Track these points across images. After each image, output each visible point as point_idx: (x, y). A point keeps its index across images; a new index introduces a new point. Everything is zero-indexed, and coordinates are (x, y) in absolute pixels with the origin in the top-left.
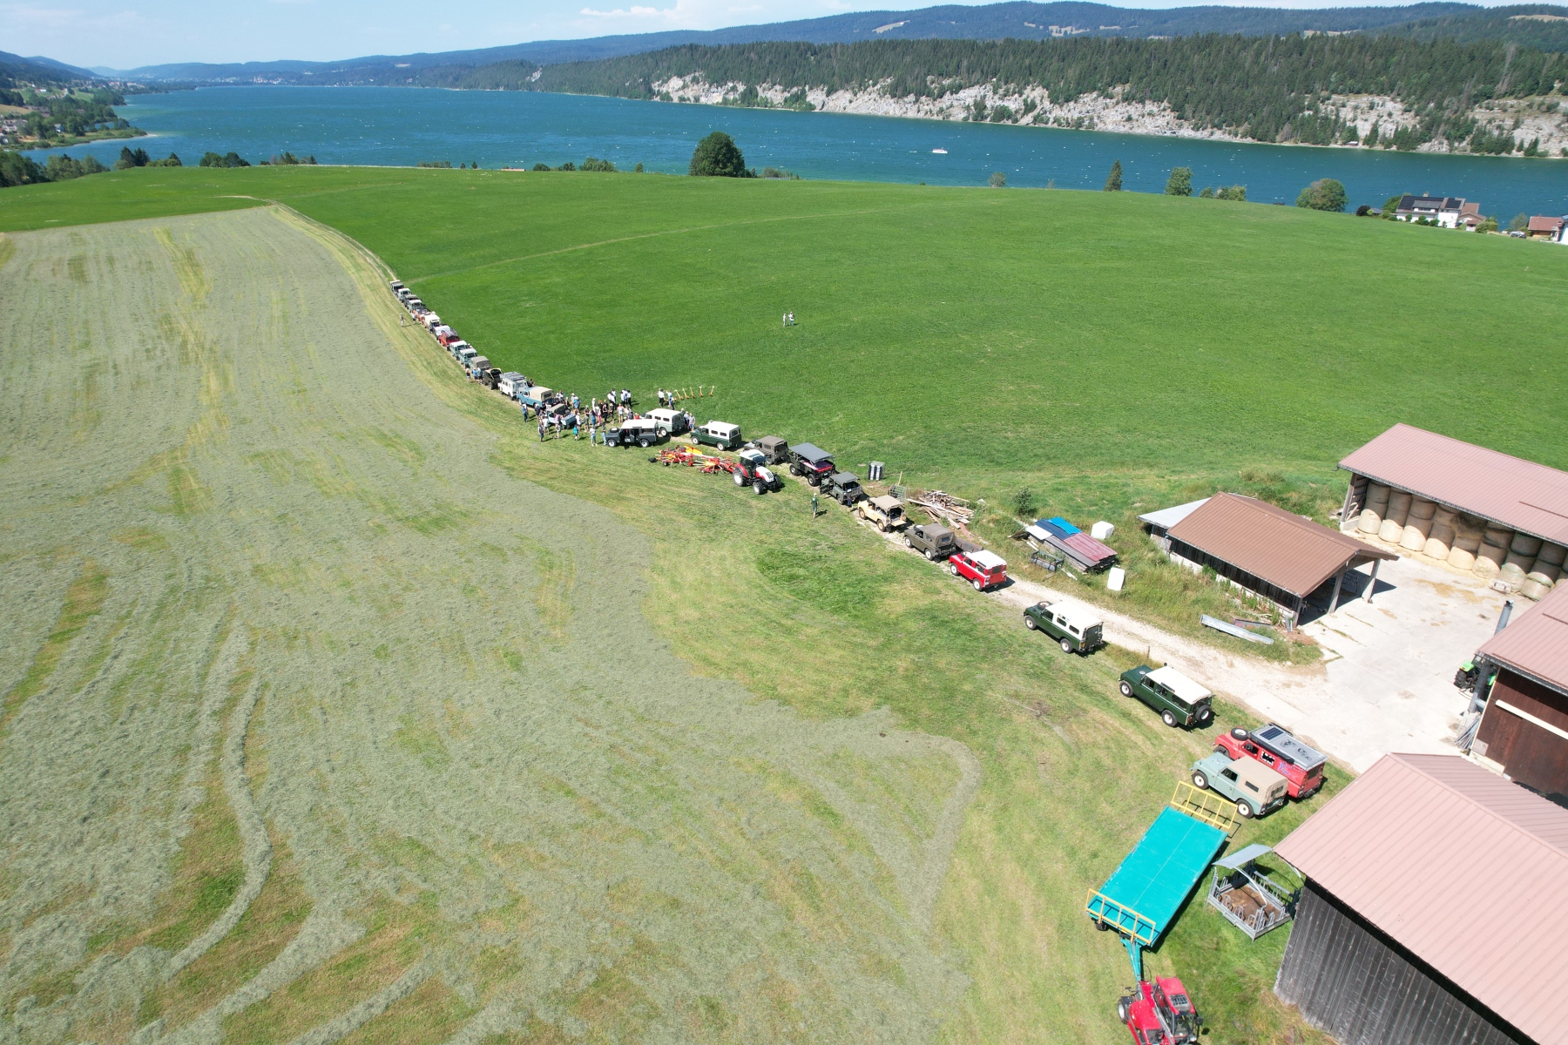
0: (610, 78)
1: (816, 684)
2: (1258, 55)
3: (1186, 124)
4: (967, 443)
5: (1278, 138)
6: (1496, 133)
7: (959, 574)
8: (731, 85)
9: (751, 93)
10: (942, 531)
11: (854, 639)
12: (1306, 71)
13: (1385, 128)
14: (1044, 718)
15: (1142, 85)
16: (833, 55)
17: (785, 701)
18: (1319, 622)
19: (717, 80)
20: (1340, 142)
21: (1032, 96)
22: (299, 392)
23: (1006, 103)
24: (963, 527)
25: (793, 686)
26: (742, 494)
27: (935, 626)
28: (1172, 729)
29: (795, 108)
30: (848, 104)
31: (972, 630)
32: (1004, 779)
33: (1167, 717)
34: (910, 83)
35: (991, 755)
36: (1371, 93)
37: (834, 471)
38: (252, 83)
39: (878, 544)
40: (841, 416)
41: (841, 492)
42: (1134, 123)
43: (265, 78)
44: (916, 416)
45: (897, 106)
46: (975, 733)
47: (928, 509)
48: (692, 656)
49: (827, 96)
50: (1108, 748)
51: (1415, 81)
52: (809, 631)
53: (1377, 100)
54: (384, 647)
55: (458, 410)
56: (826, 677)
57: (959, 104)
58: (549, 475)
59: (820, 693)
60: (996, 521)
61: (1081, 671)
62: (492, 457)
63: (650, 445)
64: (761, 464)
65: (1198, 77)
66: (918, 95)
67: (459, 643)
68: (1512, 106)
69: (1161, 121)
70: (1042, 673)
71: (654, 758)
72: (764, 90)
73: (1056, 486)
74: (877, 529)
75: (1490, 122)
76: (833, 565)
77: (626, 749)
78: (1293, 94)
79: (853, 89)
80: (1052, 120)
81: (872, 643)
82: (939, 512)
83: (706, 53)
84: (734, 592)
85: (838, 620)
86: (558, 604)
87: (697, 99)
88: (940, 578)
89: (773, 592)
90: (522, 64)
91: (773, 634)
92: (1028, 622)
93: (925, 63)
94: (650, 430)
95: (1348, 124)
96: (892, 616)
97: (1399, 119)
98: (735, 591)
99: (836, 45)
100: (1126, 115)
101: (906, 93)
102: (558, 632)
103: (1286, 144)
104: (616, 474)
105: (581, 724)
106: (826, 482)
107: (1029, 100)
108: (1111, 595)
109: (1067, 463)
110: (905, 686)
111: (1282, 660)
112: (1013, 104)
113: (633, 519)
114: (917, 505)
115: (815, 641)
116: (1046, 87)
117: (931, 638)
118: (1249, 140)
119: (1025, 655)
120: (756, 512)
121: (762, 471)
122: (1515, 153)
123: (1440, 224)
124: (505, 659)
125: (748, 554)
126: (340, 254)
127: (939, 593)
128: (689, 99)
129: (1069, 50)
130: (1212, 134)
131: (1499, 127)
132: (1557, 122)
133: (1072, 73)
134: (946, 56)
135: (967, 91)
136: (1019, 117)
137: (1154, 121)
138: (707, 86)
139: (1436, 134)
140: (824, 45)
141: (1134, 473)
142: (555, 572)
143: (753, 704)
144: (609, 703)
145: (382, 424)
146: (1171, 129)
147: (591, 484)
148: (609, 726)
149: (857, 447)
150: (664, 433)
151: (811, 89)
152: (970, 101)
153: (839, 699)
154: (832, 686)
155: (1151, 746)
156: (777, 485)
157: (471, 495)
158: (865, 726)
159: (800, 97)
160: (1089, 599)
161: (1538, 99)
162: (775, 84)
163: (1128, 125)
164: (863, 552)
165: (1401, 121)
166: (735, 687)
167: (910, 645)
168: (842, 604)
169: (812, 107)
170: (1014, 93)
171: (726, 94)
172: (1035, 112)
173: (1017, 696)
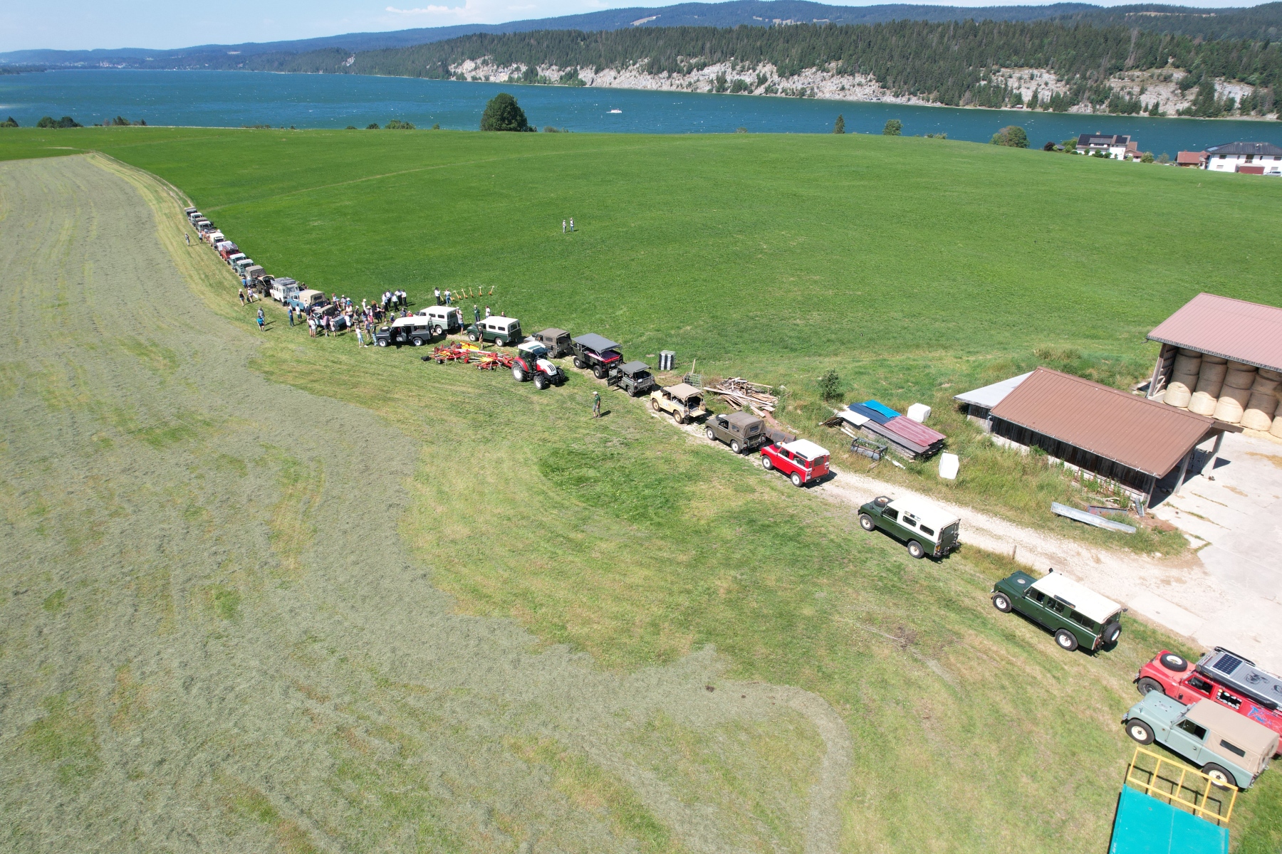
0: (413, 62)
1: (616, 618)
2: (942, 36)
3: (888, 92)
4: (757, 330)
5: (961, 103)
6: (1127, 98)
7: (772, 468)
8: (515, 66)
9: (532, 72)
10: (748, 420)
11: (660, 554)
12: (981, 49)
13: (1043, 94)
14: (912, 649)
15: (852, 61)
16: (599, 40)
17: (577, 645)
18: (1168, 504)
19: (504, 62)
20: (1009, 106)
21: (763, 72)
22: (59, 305)
23: (742, 78)
24: (768, 415)
25: (587, 622)
26: (522, 390)
27: (755, 532)
28: (1070, 653)
29: (569, 84)
30: (613, 80)
31: (799, 535)
32: (884, 749)
33: (1062, 639)
34: (663, 62)
35: (857, 710)
36: (1031, 67)
37: (621, 361)
38: (99, 67)
39: (676, 437)
40: (625, 309)
41: (631, 383)
42: (847, 92)
43: (110, 62)
44: (701, 307)
45: (654, 81)
46: (829, 677)
47: (727, 398)
48: (457, 587)
49: (596, 74)
50: (1003, 687)
51: (1064, 57)
52: (604, 545)
53: (1036, 72)
54: (60, 594)
55: (226, 317)
56: (629, 607)
57: (704, 79)
58: (311, 378)
59: (623, 631)
60: (803, 408)
61: (939, 580)
62: (252, 362)
63: (424, 343)
64: (542, 357)
65: (896, 54)
66: (671, 72)
67: (163, 582)
68: (1138, 77)
69: (868, 90)
70: (893, 586)
71: (397, 744)
72: (543, 70)
73: (857, 370)
74: (673, 421)
75: (1122, 89)
76: (628, 464)
77: (359, 733)
78: (971, 68)
79: (616, 68)
80: (780, 90)
81: (682, 558)
82: (740, 400)
83: (493, 40)
84: (512, 502)
85: (638, 530)
86: (297, 526)
87: (487, 78)
88: (752, 474)
89: (558, 499)
90: (338, 51)
91: (560, 552)
92: (864, 522)
93: (675, 45)
94: (423, 327)
95: (1015, 91)
96: (703, 522)
97: (1053, 87)
98: (513, 499)
99: (601, 32)
100: (840, 86)
101: (660, 71)
102: (290, 563)
103: (967, 107)
104: (385, 374)
105: (300, 695)
106: (613, 373)
107: (761, 75)
108: (947, 484)
109: (862, 347)
110: (730, 614)
111: (1151, 551)
112: (748, 78)
113: (398, 421)
114: (716, 393)
115: (612, 558)
116: (775, 64)
117: (752, 547)
118: (938, 105)
119: (868, 564)
120: (538, 408)
121: (543, 364)
122: (1142, 114)
123: (1112, 156)
124: (216, 603)
125: (529, 455)
126: (145, 190)
127: (753, 491)
128: (480, 79)
129: (791, 35)
130: (909, 100)
131: (1129, 93)
132: (1172, 89)
133: (795, 52)
134: (692, 40)
135: (710, 68)
136: (753, 88)
137: (862, 90)
138: (495, 67)
139: (1082, 99)
140: (591, 33)
141: (930, 355)
142: (300, 485)
143: (536, 652)
144: (344, 660)
145: (140, 334)
146: (876, 96)
147: (355, 385)
148: (339, 696)
149: (644, 338)
150: (439, 331)
151: (582, 68)
152: (713, 76)
153: (647, 638)
154: (637, 620)
155: (1054, 681)
156: (560, 379)
157: (220, 402)
158: (686, 677)
159: (573, 75)
160: (924, 491)
161: (1158, 71)
162: (552, 65)
163: (842, 94)
164: (660, 447)
165: (1055, 89)
166: (512, 628)
167: (728, 559)
168: (642, 510)
169: (583, 83)
170: (749, 69)
171: (511, 73)
172: (767, 84)
173: (870, 619)
